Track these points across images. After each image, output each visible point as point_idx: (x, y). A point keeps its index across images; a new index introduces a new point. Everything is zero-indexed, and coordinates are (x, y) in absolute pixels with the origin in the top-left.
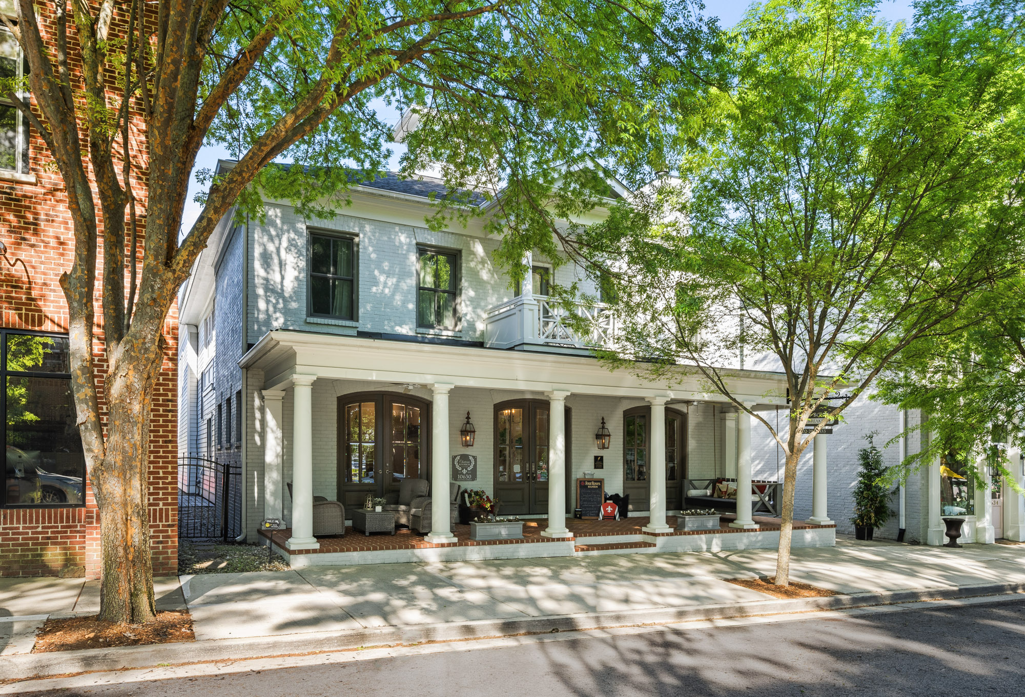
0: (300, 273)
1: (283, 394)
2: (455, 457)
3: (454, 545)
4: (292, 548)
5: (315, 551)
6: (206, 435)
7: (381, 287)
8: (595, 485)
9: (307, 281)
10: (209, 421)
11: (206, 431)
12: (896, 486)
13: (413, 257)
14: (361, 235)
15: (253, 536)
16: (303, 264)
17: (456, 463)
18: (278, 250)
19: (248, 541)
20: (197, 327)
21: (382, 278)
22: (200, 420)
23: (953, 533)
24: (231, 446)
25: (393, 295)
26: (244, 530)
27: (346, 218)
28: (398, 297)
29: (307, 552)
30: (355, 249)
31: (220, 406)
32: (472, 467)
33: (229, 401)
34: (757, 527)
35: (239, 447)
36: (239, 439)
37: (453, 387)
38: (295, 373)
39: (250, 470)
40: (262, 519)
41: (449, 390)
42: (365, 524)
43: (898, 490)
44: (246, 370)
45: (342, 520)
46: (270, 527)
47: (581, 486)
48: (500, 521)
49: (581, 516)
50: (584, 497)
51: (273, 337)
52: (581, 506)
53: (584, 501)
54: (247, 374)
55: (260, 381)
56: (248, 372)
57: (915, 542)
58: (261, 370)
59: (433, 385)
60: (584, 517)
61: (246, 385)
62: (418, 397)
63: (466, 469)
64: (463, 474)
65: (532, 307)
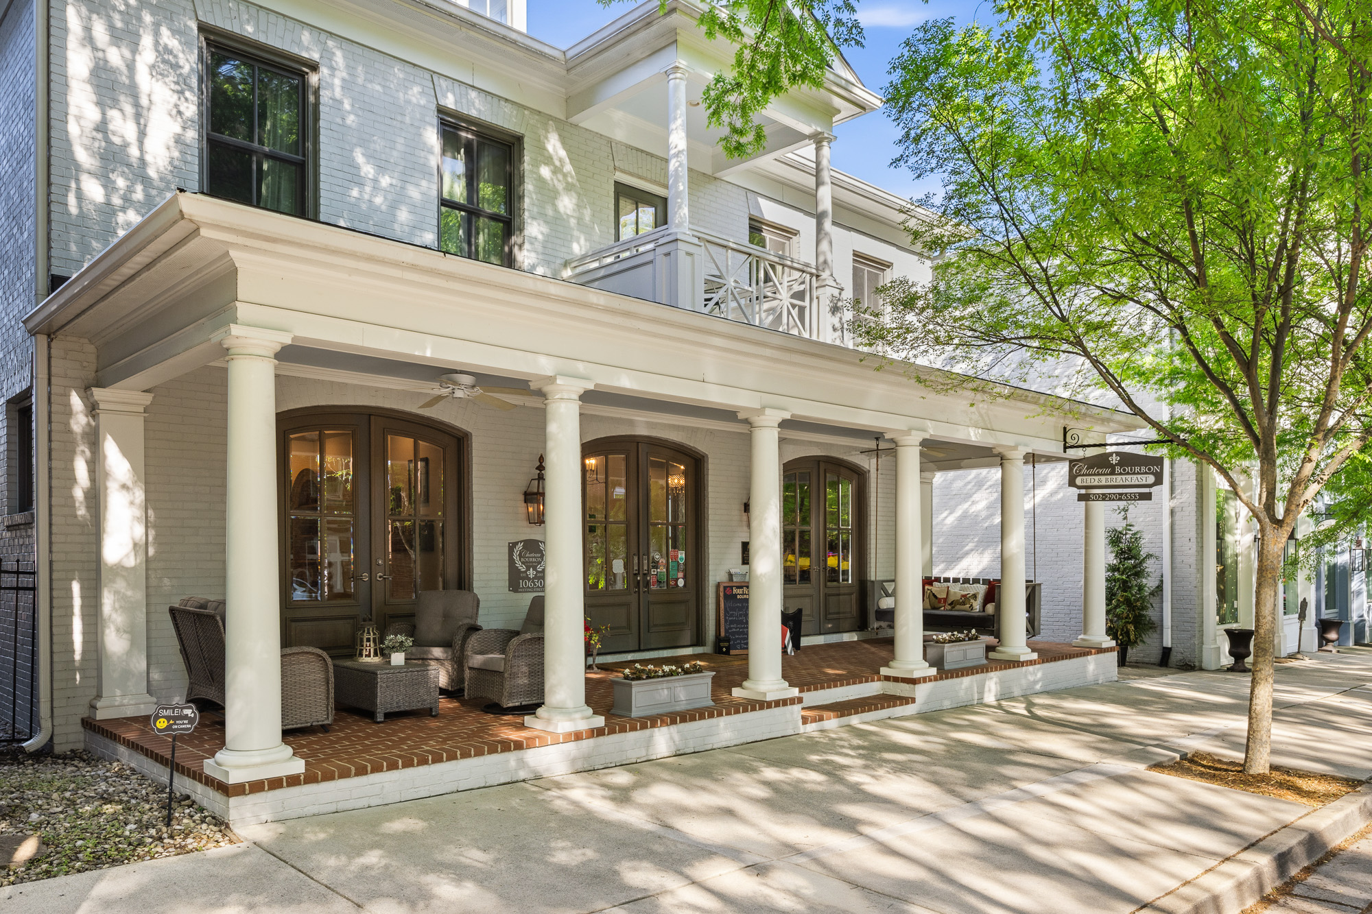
0: (184, 128)
1: (147, 399)
2: (515, 544)
3: (599, 732)
4: (234, 778)
5: (293, 781)
7: (368, 189)
9: (201, 150)
12: (1157, 583)
13: (432, 137)
14: (324, 70)
15: (70, 736)
16: (191, 109)
17: (516, 557)
18: (131, 67)
19: (58, 749)
21: (368, 170)
23: (1240, 651)
25: (393, 207)
26: (46, 723)
27: (290, 24)
28: (403, 215)
29: (275, 784)
30: (312, 99)
32: (544, 563)
34: (1035, 656)
37: (591, 387)
38: (235, 321)
39: (59, 580)
40: (95, 694)
41: (582, 392)
42: (375, 696)
43: (1160, 588)
44: (46, 337)
45: (328, 690)
46: (169, 728)
47: (726, 596)
48: (671, 674)
49: (728, 649)
50: (732, 615)
51: (184, 210)
52: (726, 631)
53: (732, 622)
54: (49, 347)
55: (85, 364)
56: (53, 344)
57: (1188, 666)
58: (86, 341)
59: (551, 380)
60: (733, 652)
61: (46, 376)
62: (442, 423)
63: (535, 569)
64: (529, 579)
65: (691, 249)
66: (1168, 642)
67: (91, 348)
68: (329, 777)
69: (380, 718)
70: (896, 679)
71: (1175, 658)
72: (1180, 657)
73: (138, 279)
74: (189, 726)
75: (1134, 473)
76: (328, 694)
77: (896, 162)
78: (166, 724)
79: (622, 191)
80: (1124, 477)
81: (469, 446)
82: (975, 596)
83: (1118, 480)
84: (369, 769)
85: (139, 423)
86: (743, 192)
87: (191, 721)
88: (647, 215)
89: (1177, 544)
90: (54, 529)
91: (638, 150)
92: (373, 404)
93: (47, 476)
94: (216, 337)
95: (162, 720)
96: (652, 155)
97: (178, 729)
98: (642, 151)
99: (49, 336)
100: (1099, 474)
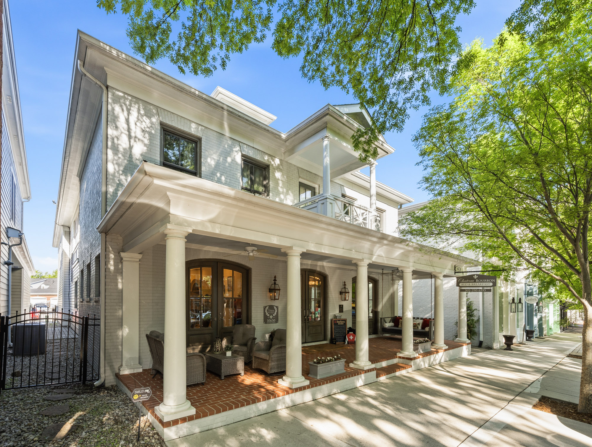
1: (140, 256)
2: (266, 307)
3: (308, 387)
4: (165, 419)
6: (74, 292)
8: (342, 323)
10: (76, 282)
11: (74, 289)
12: (478, 318)
14: (203, 140)
15: (111, 380)
17: (266, 311)
19: (107, 385)
20: (69, 228)
22: (71, 282)
23: (509, 343)
24: (90, 300)
26: (102, 378)
29: (183, 420)
30: (199, 150)
31: (82, 272)
32: (275, 313)
33: (89, 266)
35: (97, 302)
36: (98, 294)
37: (305, 251)
38: (169, 222)
39: (108, 323)
40: (120, 364)
41: (301, 252)
42: (221, 369)
43: (478, 320)
44: (104, 234)
45: (204, 369)
46: (139, 398)
47: (334, 324)
48: (330, 361)
49: (336, 342)
50: (336, 330)
51: (146, 170)
52: (335, 336)
53: (337, 333)
54: (106, 237)
55: (118, 244)
56: (107, 237)
57: (490, 348)
58: (119, 235)
59: (291, 248)
60: (337, 343)
61: (105, 248)
62: (242, 265)
63: (272, 315)
64: (270, 319)
65: (332, 201)
66: (481, 339)
67: (121, 238)
68: (205, 415)
69: (223, 378)
70: (403, 358)
71: (484, 345)
72: (486, 344)
73: (132, 207)
74: (148, 397)
75: (484, 282)
76: (204, 370)
77: (418, 164)
78: (138, 397)
79: (301, 185)
80: (479, 283)
81: (251, 273)
82: (419, 324)
83: (478, 284)
84: (222, 410)
85: (137, 265)
86: (340, 186)
87: (148, 394)
88: (309, 193)
89: (485, 305)
90: (107, 304)
91: (306, 170)
92: (219, 258)
93: (104, 285)
94: (161, 230)
95: (136, 395)
96: (311, 173)
97: (143, 399)
98: (308, 171)
99: (106, 233)
100: (469, 282)
